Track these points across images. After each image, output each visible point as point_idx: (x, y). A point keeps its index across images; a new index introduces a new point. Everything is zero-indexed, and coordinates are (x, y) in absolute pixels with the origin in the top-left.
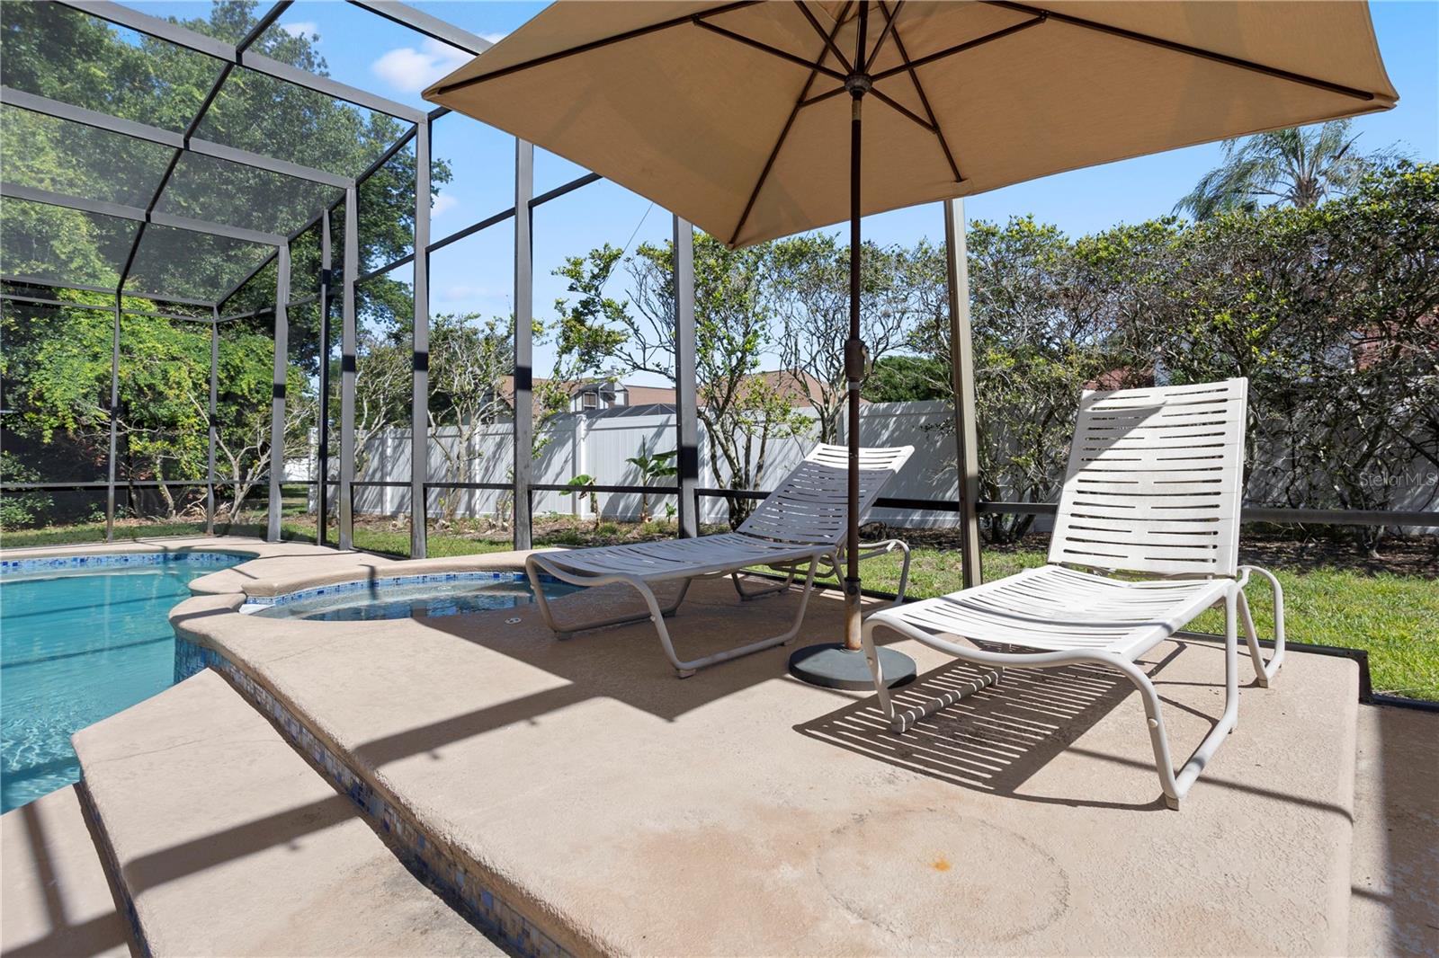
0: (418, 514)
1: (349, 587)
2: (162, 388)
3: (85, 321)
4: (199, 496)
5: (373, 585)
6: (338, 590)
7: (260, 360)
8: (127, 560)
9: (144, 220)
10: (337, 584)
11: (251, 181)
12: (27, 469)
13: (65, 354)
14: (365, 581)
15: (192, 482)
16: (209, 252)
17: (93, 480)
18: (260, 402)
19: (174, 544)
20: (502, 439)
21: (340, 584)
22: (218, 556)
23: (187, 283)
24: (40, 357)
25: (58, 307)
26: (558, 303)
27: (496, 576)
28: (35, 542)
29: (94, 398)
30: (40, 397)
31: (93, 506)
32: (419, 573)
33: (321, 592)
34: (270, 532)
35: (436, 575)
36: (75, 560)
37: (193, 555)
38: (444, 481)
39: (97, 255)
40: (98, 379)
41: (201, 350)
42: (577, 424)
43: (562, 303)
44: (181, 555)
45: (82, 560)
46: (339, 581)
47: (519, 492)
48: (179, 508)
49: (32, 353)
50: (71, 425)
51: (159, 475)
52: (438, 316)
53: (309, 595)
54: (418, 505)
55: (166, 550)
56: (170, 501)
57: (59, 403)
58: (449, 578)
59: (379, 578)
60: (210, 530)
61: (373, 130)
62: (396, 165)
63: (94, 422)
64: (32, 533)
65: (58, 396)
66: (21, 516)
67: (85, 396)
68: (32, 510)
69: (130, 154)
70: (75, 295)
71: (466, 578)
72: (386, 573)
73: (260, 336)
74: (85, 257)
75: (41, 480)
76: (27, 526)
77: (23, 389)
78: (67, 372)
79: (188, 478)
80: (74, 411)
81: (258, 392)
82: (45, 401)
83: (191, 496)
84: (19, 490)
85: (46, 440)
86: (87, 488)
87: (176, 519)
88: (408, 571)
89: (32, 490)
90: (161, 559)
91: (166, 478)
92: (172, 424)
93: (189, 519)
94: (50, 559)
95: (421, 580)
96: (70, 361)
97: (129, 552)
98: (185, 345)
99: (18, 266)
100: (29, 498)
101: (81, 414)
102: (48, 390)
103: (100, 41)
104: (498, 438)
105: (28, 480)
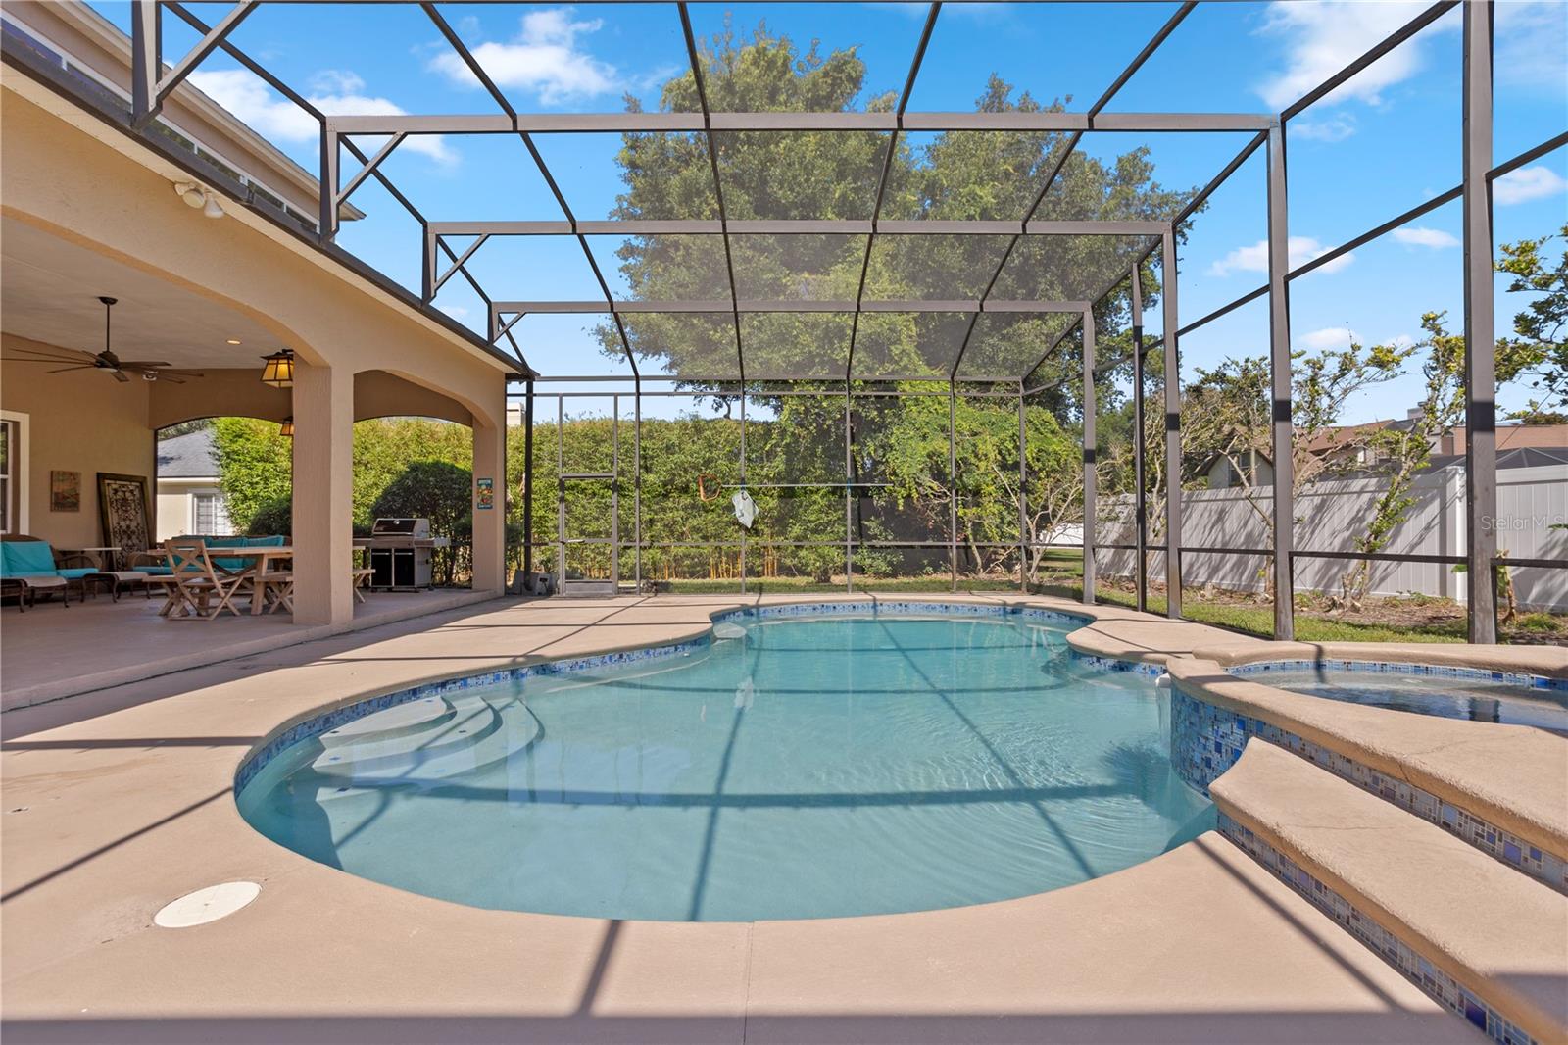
0: (1283, 586)
1: (1295, 665)
2: (973, 460)
3: (914, 408)
4: (997, 557)
5: (1319, 666)
6: (1283, 667)
7: (1037, 430)
8: (976, 610)
9: (978, 310)
10: (1282, 661)
11: (1017, 261)
12: (885, 531)
13: (906, 437)
14: (1311, 661)
15: (993, 544)
16: (987, 335)
17: (925, 541)
18: (1040, 470)
19: (1012, 599)
20: (1323, 502)
21: (1285, 661)
22: (1049, 613)
23: (972, 366)
24: (892, 441)
25: (897, 397)
26: (1427, 319)
27: (1495, 676)
28: (898, 589)
29: (926, 471)
30: (894, 473)
31: (926, 561)
32: (1378, 660)
33: (1267, 668)
34: (1085, 595)
35: (1400, 664)
36: (941, 606)
37: (1027, 611)
38: (1243, 548)
39: (916, 352)
40: (929, 456)
41: (993, 424)
42: (1448, 478)
43: (1434, 319)
44: (1017, 610)
45: (946, 607)
46: (1283, 658)
47: (1478, 567)
48: (985, 566)
49: (887, 438)
50: (915, 495)
51: (971, 537)
52: (1247, 360)
53: (1257, 668)
54: (1282, 577)
55: (1005, 604)
56: (979, 560)
57: (906, 477)
58: (1417, 670)
59: (1326, 659)
60: (1024, 589)
61: (1119, 176)
62: (1144, 208)
63: (929, 491)
64: (890, 581)
65: (904, 471)
66: (884, 567)
67: (922, 470)
68: (890, 563)
69: (934, 261)
70: (907, 387)
71: (1445, 673)
72: (1335, 654)
73: (1035, 407)
74: (909, 355)
75: (894, 540)
76: (887, 576)
77: (883, 467)
78: (909, 452)
79: (989, 541)
80: (917, 483)
81: (1038, 460)
82: (897, 476)
83: (993, 557)
84: (881, 547)
85: (901, 508)
86: (922, 547)
87: (983, 576)
88: (1362, 655)
89: (889, 547)
90: (1001, 612)
91: (975, 540)
92: (977, 493)
93: (993, 576)
94: (926, 604)
95: (1378, 667)
96: (910, 442)
97: (978, 603)
98: (981, 421)
99: (878, 369)
100: (889, 554)
101: (920, 485)
102: (898, 467)
103: (908, 172)
104: (1317, 500)
105: (886, 539)
